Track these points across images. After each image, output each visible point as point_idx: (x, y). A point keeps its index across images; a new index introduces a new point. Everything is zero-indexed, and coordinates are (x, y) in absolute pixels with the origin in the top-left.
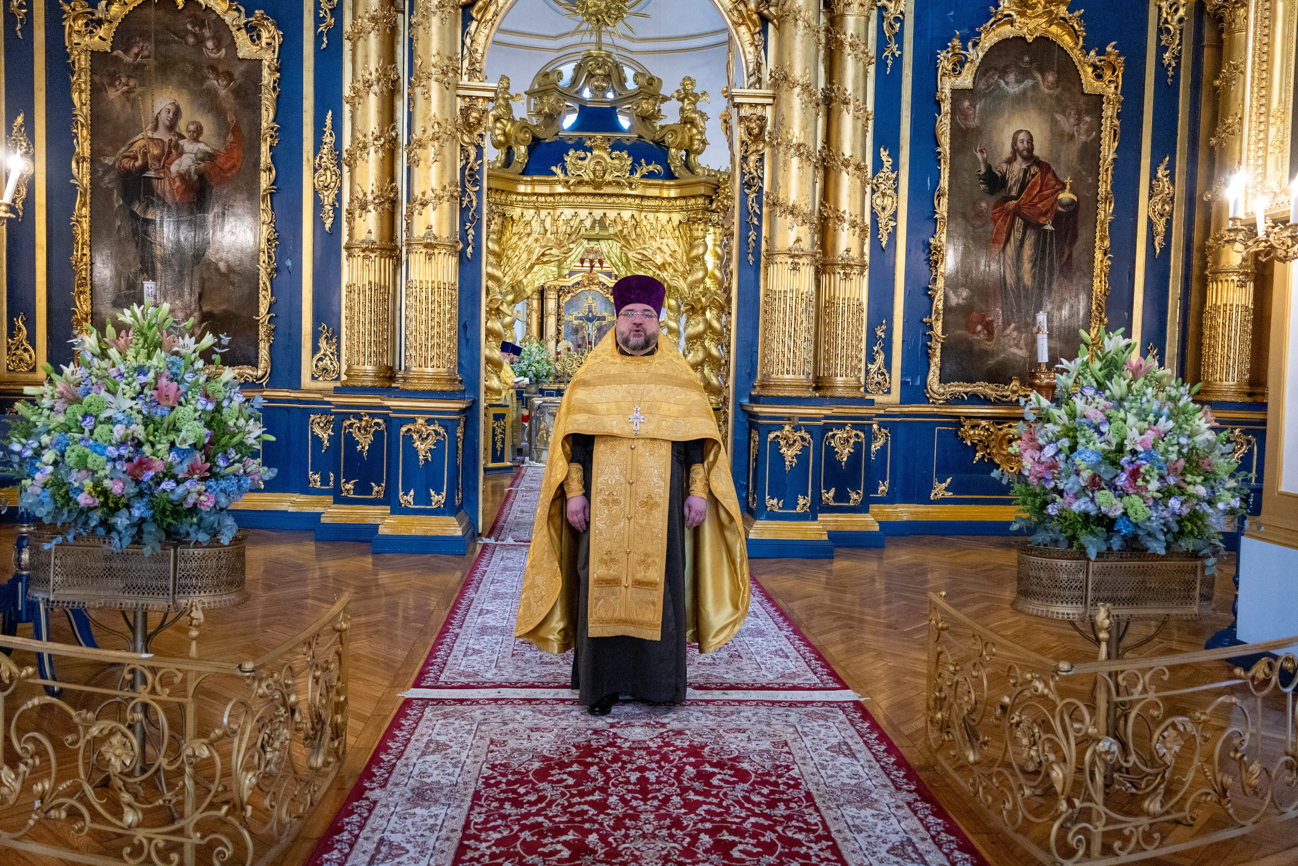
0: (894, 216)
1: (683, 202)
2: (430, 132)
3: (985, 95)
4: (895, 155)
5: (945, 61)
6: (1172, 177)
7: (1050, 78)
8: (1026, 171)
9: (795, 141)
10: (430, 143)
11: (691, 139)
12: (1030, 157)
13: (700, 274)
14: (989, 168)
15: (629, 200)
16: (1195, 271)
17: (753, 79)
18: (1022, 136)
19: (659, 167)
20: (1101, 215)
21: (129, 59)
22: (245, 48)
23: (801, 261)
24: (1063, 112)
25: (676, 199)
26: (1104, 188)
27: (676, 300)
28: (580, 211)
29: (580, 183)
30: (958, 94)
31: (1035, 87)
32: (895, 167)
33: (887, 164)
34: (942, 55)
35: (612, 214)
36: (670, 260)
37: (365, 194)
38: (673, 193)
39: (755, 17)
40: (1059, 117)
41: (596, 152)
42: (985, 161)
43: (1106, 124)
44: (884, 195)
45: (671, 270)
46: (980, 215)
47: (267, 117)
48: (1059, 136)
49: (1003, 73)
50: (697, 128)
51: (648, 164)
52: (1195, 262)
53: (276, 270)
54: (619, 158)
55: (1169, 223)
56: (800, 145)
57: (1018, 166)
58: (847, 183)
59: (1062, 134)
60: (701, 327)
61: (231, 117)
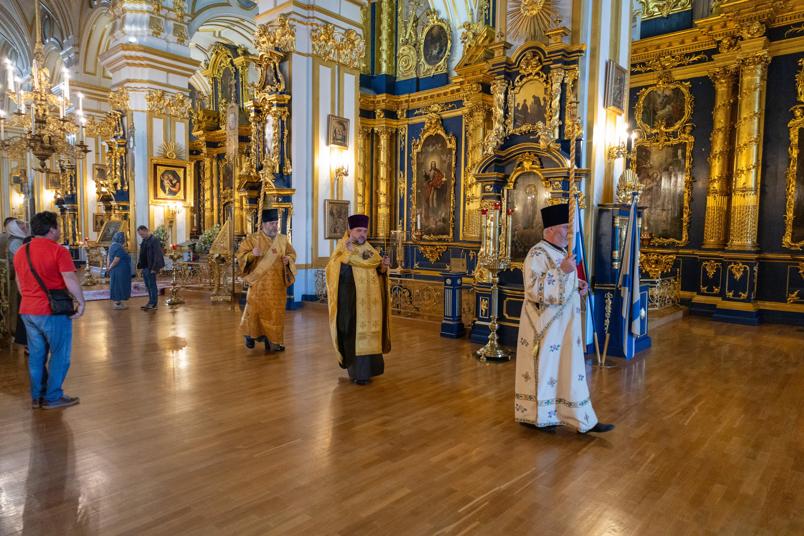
3: (424, 153)
4: (404, 173)
7: (440, 145)
12: (435, 169)
14: (426, 173)
18: (433, 163)
20: (452, 184)
26: (453, 175)
30: (417, 154)
31: (436, 148)
32: (404, 177)
40: (442, 156)
42: (425, 171)
43: (453, 156)
48: (443, 162)
49: (428, 146)
57: (433, 172)
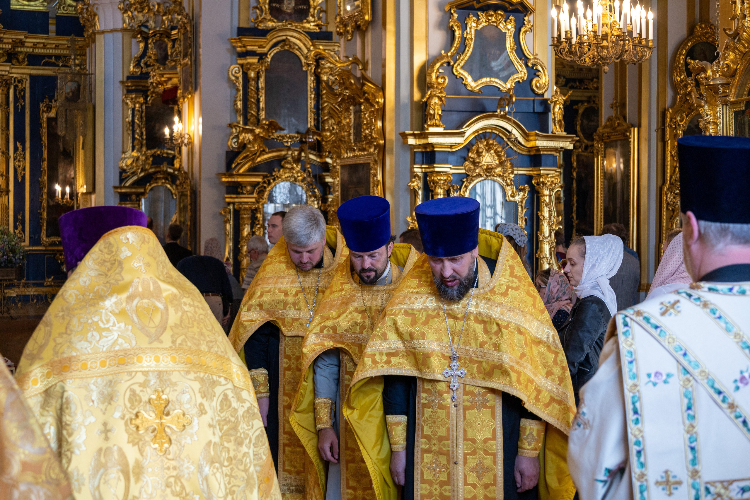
0: (24, 169)
44: (19, 161)
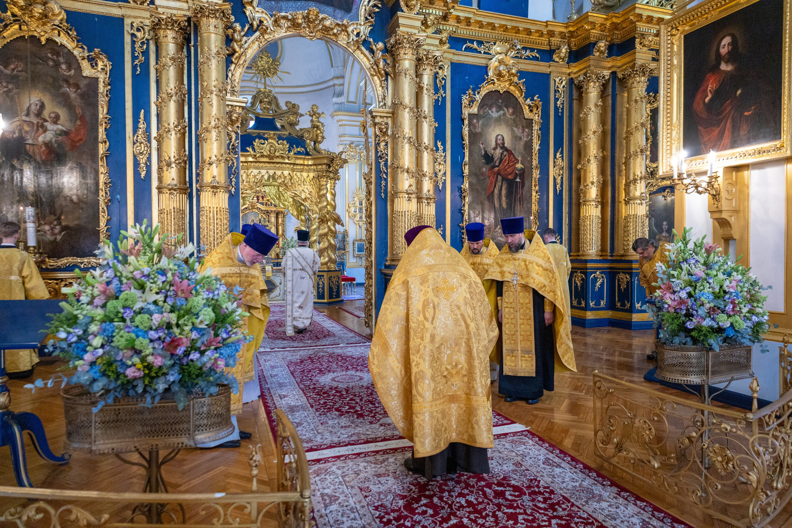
1: (315, 167)
2: (213, 124)
3: (483, 117)
4: (444, 144)
5: (465, 100)
6: (562, 157)
7: (511, 110)
8: (502, 154)
9: (407, 135)
10: (213, 130)
11: (317, 135)
12: (503, 147)
13: (325, 203)
14: (486, 152)
15: (287, 165)
16: (574, 201)
17: (382, 104)
18: (499, 137)
19: (303, 149)
20: (534, 175)
21: (8, 72)
22: (87, 71)
23: (412, 196)
24: (517, 127)
25: (311, 165)
26: (535, 162)
27: (305, 216)
28: (262, 171)
29: (262, 156)
30: (471, 115)
31: (504, 114)
32: (444, 150)
33: (440, 149)
34: (464, 97)
35: (279, 173)
36: (308, 196)
37: (170, 158)
38: (310, 162)
39: (383, 72)
40: (515, 129)
41: (270, 141)
42: (484, 148)
43: (535, 133)
45: (309, 201)
46: (483, 174)
47: (103, 112)
48: (516, 138)
49: (490, 108)
50: (320, 130)
51: (297, 147)
52: (574, 196)
53: (110, 200)
54: (283, 144)
55: (562, 178)
56: (410, 138)
57: (499, 151)
58: (426, 156)
59: (516, 137)
60: (326, 230)
61: (79, 111)
